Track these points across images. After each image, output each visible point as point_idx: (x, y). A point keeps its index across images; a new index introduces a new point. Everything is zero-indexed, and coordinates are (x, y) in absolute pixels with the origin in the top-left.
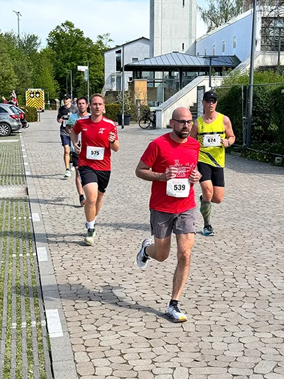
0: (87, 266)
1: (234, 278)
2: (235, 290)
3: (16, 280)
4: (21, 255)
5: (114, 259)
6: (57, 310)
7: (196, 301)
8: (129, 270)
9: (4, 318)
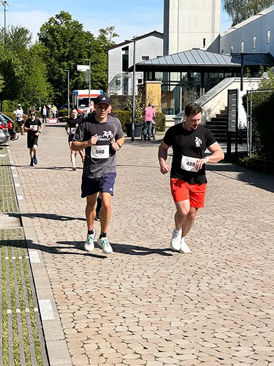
0: (107, 328)
3: (15, 348)
4: (18, 311)
5: (143, 317)
8: (166, 335)
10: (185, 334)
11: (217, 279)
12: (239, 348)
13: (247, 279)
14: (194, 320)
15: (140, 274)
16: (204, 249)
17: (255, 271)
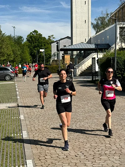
1: (110, 144)
2: (110, 150)
3: (14, 146)
4: (16, 135)
6: (31, 160)
7: (93, 156)
8: (63, 141)
9: (8, 164)
10: (70, 141)
11: (82, 123)
12: (86, 145)
13: (92, 123)
14: (73, 136)
15: (57, 122)
16: (80, 113)
17: (95, 120)
